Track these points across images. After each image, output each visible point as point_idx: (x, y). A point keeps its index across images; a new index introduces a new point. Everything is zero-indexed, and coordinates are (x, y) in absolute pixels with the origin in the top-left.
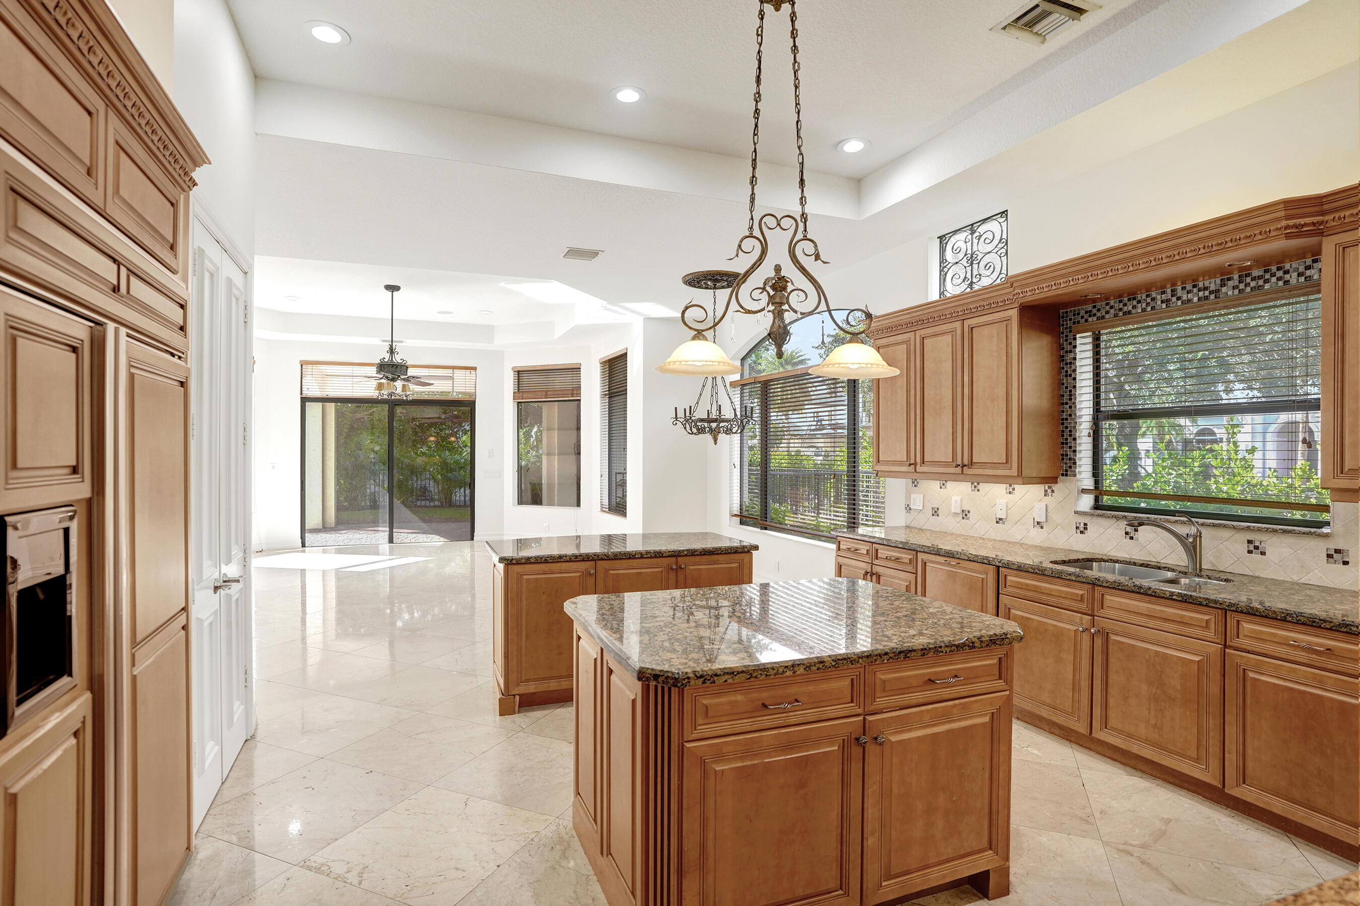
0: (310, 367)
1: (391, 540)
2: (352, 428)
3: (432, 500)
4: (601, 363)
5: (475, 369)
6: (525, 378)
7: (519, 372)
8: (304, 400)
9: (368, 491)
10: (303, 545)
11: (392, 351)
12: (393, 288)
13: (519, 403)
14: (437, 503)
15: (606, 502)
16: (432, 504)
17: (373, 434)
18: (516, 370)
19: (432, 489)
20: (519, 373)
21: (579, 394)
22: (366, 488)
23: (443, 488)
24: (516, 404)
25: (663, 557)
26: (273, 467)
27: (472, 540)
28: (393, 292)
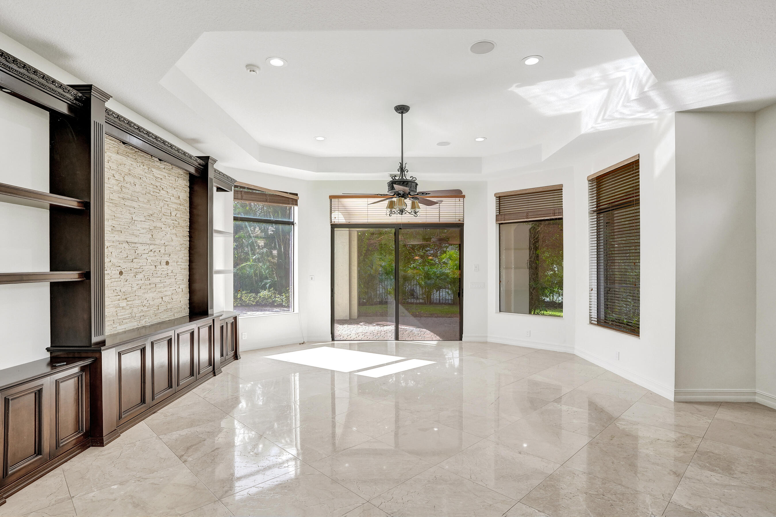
0: (336, 200)
1: (397, 337)
2: (368, 250)
3: (417, 298)
4: (589, 181)
5: (463, 197)
8: (334, 226)
9: (378, 292)
10: (333, 339)
11: (402, 169)
12: (402, 109)
13: (500, 224)
14: (421, 301)
15: (594, 315)
16: (418, 301)
17: (381, 254)
18: (498, 196)
19: (418, 292)
20: (501, 198)
21: (561, 213)
22: (377, 290)
23: (425, 291)
24: (498, 225)
26: (312, 278)
27: (461, 340)
28: (402, 113)
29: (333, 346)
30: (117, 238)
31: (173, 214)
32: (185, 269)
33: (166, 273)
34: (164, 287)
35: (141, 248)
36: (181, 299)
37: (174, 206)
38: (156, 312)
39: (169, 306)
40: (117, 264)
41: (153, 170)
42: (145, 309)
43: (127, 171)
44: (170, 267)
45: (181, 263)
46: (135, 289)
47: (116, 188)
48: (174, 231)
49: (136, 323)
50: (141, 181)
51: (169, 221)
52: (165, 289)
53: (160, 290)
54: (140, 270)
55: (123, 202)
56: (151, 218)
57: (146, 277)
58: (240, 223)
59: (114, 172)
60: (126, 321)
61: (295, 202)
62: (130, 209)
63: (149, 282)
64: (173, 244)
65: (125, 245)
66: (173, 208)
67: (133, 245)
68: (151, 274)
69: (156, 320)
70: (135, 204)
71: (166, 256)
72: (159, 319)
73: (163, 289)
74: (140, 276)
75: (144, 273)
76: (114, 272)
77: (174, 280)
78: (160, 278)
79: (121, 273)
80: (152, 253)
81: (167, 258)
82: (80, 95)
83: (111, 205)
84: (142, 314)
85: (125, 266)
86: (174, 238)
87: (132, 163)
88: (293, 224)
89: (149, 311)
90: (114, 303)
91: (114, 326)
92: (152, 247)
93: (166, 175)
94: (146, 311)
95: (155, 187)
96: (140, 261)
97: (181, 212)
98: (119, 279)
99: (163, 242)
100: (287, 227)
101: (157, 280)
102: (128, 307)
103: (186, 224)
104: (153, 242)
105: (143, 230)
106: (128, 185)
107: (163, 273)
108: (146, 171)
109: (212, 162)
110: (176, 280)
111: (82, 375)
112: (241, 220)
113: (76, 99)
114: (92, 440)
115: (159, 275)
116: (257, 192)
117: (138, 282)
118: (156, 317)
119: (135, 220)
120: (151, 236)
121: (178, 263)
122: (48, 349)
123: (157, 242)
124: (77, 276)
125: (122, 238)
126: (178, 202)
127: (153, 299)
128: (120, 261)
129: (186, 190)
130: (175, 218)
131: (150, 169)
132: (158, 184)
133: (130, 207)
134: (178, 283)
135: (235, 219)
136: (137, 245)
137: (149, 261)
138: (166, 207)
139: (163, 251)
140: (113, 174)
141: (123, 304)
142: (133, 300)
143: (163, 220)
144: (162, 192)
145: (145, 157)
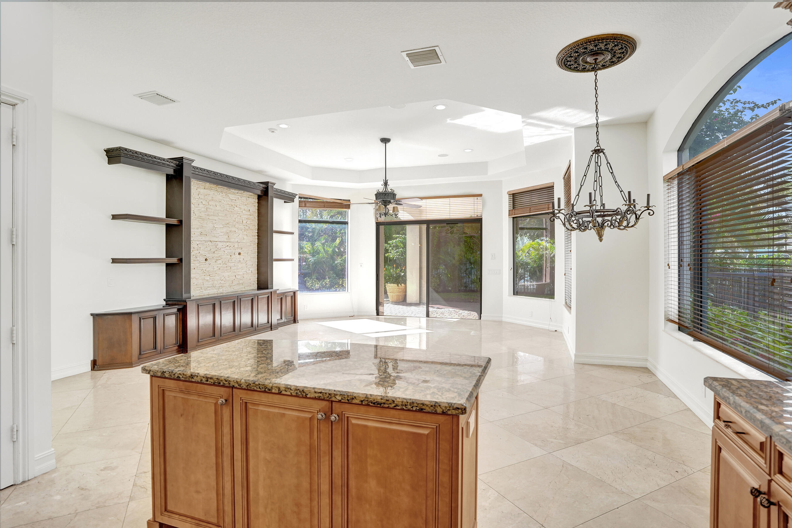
1: (428, 315)
4: (564, 179)
5: (481, 195)
6: (518, 200)
7: (513, 194)
8: (378, 224)
10: (378, 314)
11: (386, 184)
12: (385, 141)
13: (513, 218)
18: (511, 193)
20: (514, 196)
21: (553, 207)
24: (511, 219)
25: (306, 397)
26: (362, 266)
27: (480, 319)
28: (386, 143)
29: (378, 320)
30: (204, 239)
31: (244, 222)
32: (254, 258)
33: (238, 260)
34: (237, 269)
35: (220, 244)
36: (251, 278)
37: (245, 216)
38: (231, 285)
39: (241, 282)
40: (203, 254)
41: (229, 195)
42: (223, 282)
43: (211, 199)
44: (241, 256)
45: (251, 254)
46: (215, 269)
47: (203, 209)
48: (245, 233)
49: (216, 290)
50: (220, 203)
51: (241, 226)
52: (238, 271)
53: (234, 271)
54: (220, 258)
55: (208, 217)
56: (228, 225)
57: (224, 263)
58: (304, 224)
59: (201, 200)
60: (210, 288)
61: (348, 206)
62: (213, 221)
63: (226, 265)
64: (244, 241)
65: (209, 243)
66: (244, 218)
67: (214, 243)
68: (228, 261)
69: (230, 290)
70: (216, 218)
71: (239, 249)
72: (233, 290)
73: (236, 271)
74: (218, 262)
75: (222, 260)
76: (201, 259)
77: (245, 265)
78: (234, 263)
79: (206, 260)
80: (228, 247)
81: (240, 251)
82: (178, 163)
83: (200, 219)
84: (220, 285)
85: (208, 256)
86: (245, 237)
87: (214, 193)
88: (348, 224)
89: (225, 283)
90: (201, 277)
91: (202, 291)
92: (228, 244)
93: (239, 197)
94: (223, 284)
95: (230, 206)
96: (220, 252)
97: (251, 220)
98: (205, 263)
99: (236, 240)
100: (344, 226)
101: (232, 264)
102: (211, 280)
103: (255, 228)
104: (230, 241)
105: (221, 234)
106: (211, 207)
107: (236, 260)
108: (224, 196)
109: (272, 185)
110: (247, 265)
111: (177, 314)
112: (304, 222)
113: (177, 166)
114: (182, 350)
115: (233, 261)
116: (318, 201)
117: (218, 266)
118: (231, 288)
119: (216, 228)
120: (227, 237)
121: (248, 254)
122: (164, 300)
123: (232, 240)
124: (176, 260)
125: (207, 238)
126: (249, 213)
127: (229, 277)
128: (205, 253)
129: (255, 205)
130: (246, 224)
131: (227, 195)
132: (233, 204)
133: (213, 220)
134: (248, 267)
135: (300, 221)
136: (217, 243)
137: (226, 252)
138: (239, 217)
139: (236, 246)
140: (202, 202)
141: (208, 278)
142: (214, 276)
143: (236, 226)
144: (236, 208)
145: (224, 188)
